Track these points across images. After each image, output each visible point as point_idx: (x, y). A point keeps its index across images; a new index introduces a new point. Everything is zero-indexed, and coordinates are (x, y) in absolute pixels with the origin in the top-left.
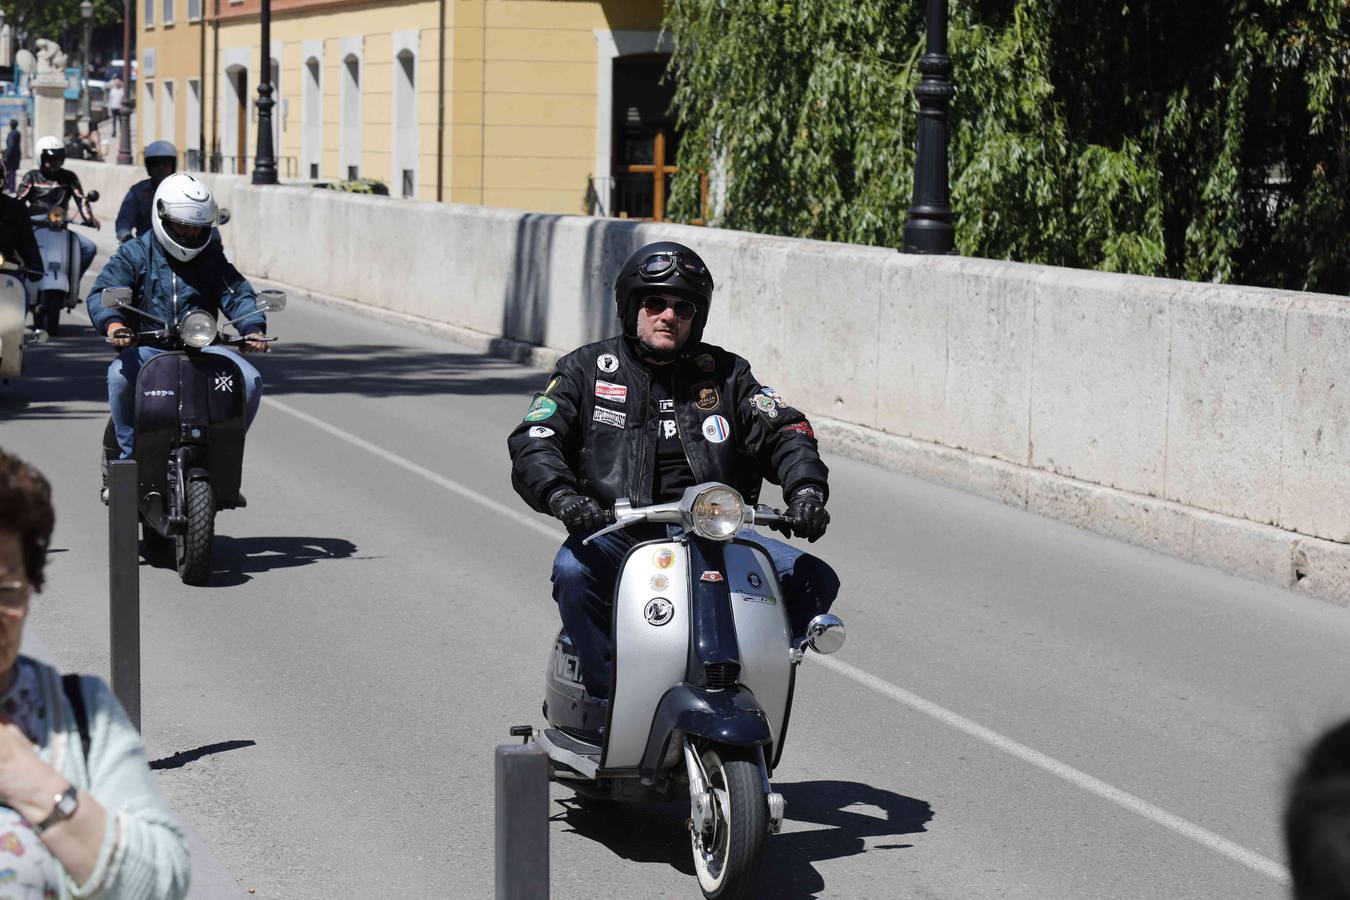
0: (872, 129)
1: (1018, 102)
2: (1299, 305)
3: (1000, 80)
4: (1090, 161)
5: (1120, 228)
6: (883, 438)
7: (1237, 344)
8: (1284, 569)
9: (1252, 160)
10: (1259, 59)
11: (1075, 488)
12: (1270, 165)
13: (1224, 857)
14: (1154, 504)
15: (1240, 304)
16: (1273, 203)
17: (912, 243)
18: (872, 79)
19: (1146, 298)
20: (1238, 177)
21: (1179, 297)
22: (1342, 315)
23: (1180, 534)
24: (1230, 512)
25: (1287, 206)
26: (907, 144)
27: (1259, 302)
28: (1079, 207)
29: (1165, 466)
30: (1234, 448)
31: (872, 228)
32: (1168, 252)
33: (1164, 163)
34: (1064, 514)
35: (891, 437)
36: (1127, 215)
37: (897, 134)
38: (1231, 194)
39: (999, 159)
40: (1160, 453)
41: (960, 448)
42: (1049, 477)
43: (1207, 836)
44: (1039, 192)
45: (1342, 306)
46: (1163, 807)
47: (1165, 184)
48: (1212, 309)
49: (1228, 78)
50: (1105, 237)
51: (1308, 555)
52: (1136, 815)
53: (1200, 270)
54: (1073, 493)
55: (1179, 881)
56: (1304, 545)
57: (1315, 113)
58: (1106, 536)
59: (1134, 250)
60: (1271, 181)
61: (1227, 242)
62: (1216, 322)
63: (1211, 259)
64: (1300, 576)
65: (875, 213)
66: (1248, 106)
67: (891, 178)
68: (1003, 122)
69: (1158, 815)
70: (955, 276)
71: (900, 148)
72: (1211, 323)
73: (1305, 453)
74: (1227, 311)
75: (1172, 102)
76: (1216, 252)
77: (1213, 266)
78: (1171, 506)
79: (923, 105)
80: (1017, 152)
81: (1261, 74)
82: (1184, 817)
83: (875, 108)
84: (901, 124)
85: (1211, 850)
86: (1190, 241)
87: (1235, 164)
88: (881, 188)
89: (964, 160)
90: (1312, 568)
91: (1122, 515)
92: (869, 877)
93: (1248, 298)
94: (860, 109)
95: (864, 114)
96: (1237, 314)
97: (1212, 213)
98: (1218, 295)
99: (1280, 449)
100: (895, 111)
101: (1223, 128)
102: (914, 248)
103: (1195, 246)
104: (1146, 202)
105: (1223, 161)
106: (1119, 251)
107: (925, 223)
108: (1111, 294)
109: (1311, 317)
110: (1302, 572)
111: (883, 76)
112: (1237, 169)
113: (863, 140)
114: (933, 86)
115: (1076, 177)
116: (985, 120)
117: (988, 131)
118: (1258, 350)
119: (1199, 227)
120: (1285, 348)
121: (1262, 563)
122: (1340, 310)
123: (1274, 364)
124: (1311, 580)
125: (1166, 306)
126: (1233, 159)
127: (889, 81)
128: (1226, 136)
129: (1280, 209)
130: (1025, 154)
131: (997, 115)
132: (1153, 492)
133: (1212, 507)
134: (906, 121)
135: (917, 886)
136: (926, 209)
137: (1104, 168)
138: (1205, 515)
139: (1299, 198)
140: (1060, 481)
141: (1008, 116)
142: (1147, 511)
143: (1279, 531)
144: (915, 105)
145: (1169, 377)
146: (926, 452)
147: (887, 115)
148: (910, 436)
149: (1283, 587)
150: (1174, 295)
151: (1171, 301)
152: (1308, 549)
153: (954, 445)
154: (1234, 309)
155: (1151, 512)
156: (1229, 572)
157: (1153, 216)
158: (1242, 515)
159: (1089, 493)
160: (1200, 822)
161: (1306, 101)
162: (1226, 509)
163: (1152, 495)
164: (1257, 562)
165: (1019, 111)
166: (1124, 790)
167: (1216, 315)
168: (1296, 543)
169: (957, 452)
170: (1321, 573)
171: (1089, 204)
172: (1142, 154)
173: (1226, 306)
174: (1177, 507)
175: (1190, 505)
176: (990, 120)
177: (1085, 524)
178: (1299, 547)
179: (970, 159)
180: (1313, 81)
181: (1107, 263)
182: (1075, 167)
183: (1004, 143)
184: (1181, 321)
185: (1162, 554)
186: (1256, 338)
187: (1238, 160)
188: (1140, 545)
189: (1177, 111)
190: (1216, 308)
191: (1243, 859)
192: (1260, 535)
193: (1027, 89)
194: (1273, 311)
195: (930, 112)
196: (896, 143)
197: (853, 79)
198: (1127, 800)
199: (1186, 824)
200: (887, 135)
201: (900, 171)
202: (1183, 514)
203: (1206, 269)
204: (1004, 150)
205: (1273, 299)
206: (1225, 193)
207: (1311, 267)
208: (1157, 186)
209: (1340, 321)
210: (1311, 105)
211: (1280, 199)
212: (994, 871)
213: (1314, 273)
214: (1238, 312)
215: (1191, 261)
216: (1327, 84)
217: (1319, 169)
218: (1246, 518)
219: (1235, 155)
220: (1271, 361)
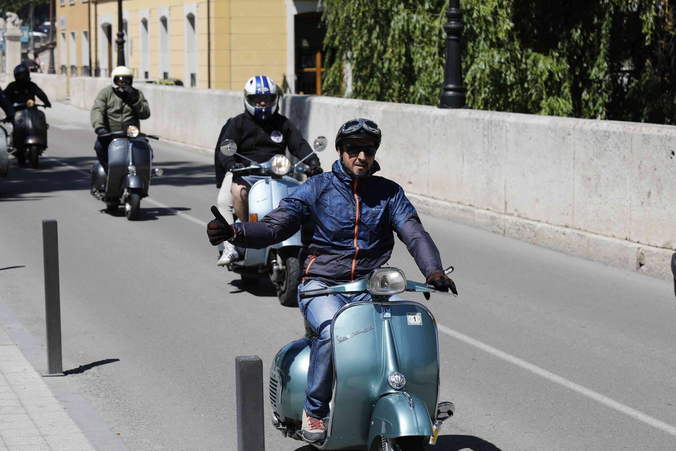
0: (423, 48)
1: (496, 33)
2: (638, 129)
3: (487, 21)
4: (534, 61)
5: (549, 94)
6: (432, 201)
7: (607, 150)
8: (633, 262)
9: (614, 58)
10: (617, 8)
11: (528, 224)
12: (623, 60)
14: (568, 231)
15: (608, 130)
16: (625, 80)
17: (445, 103)
18: (422, 22)
19: (561, 128)
20: (608, 67)
21: (578, 127)
22: (659, 134)
23: (581, 245)
24: (606, 234)
25: (632, 81)
26: (440, 54)
27: (618, 129)
28: (528, 84)
29: (573, 212)
30: (607, 202)
31: (423, 97)
32: (574, 105)
33: (569, 61)
34: (523, 237)
35: (435, 201)
36: (553, 87)
37: (435, 49)
38: (604, 76)
39: (489, 62)
40: (570, 205)
41: (470, 205)
42: (515, 219)
43: (596, 395)
44: (508, 77)
45: (659, 129)
47: (572, 70)
48: (594, 132)
49: (601, 17)
50: (541, 99)
51: (645, 255)
52: (560, 386)
53: (589, 114)
54: (527, 226)
55: (582, 418)
56: (643, 250)
57: (646, 34)
58: (544, 247)
59: (556, 105)
60: (624, 69)
61: (603, 100)
62: (597, 139)
63: (595, 108)
64: (641, 265)
65: (424, 90)
66: (612, 31)
67: (432, 72)
68: (488, 43)
69: (572, 385)
70: (466, 119)
71: (437, 57)
72: (594, 139)
73: (642, 203)
74: (602, 133)
75: (573, 30)
76: (597, 105)
77: (596, 112)
78: (576, 232)
79: (448, 34)
80: (497, 58)
81: (618, 16)
82: (585, 386)
83: (423, 36)
84: (437, 45)
85: (598, 402)
86: (584, 100)
87: (606, 60)
88: (427, 77)
89: (469, 63)
90: (647, 261)
91: (552, 237)
93: (612, 127)
94: (416, 37)
95: (418, 40)
96: (607, 135)
97: (595, 86)
98: (597, 126)
99: (629, 202)
100: (434, 38)
101: (600, 43)
102: (445, 106)
103: (587, 102)
104: (562, 81)
105: (600, 59)
106: (549, 105)
107: (451, 93)
108: (544, 126)
109: (644, 135)
110: (642, 262)
111: (428, 21)
112: (607, 64)
113: (418, 53)
114: (453, 24)
115: (526, 70)
116: (479, 41)
117: (481, 47)
118: (618, 153)
119: (588, 93)
120: (631, 151)
121: (622, 258)
122: (658, 131)
123: (626, 159)
124: (647, 267)
125: (572, 132)
126: (605, 58)
127: (431, 23)
128: (602, 46)
129: (630, 82)
130: (501, 59)
132: (567, 225)
133: (597, 232)
134: (440, 43)
135: (451, 424)
136: (451, 86)
137: (541, 65)
138: (593, 236)
139: (638, 77)
140: (521, 220)
141: (491, 40)
142: (564, 234)
143: (630, 242)
144: (444, 35)
145: (574, 167)
146: (454, 208)
147: (430, 40)
148: (445, 200)
149: (633, 271)
150: (575, 126)
151: (574, 129)
152: (645, 251)
153: (468, 204)
154: (605, 132)
155: (566, 235)
156: (606, 264)
157: (565, 88)
158: (612, 235)
159: (535, 226)
160: (593, 387)
161: (642, 28)
162: (604, 232)
163: (567, 226)
164: (620, 259)
165: (498, 39)
166: (554, 373)
167: (597, 136)
168: (639, 248)
169: (469, 208)
170: (652, 263)
171: (533, 82)
172: (559, 57)
173: (601, 131)
174: (579, 232)
175: (586, 231)
176: (482, 42)
177: (534, 241)
178: (641, 251)
179: (472, 63)
180: (644, 18)
181: (543, 111)
182: (526, 64)
183: (490, 54)
184: (579, 139)
185: (572, 256)
186: (617, 146)
187: (608, 59)
188: (561, 252)
189: (576, 34)
190: (596, 132)
191: (613, 406)
192: (621, 245)
193: (500, 26)
194: (625, 133)
195: (452, 37)
196: (435, 54)
197: (411, 22)
198: (556, 378)
199: (585, 389)
200: (430, 50)
201: (436, 68)
202: (583, 236)
203: (593, 114)
204: (491, 57)
205: (625, 127)
206: (601, 75)
207: (645, 111)
208: (567, 72)
209: (658, 137)
210: (644, 30)
211: (629, 78)
212: (490, 415)
213: (647, 114)
214: (607, 134)
215: (585, 110)
216: (651, 20)
217: (648, 62)
218: (614, 236)
219: (606, 56)
220: (624, 158)
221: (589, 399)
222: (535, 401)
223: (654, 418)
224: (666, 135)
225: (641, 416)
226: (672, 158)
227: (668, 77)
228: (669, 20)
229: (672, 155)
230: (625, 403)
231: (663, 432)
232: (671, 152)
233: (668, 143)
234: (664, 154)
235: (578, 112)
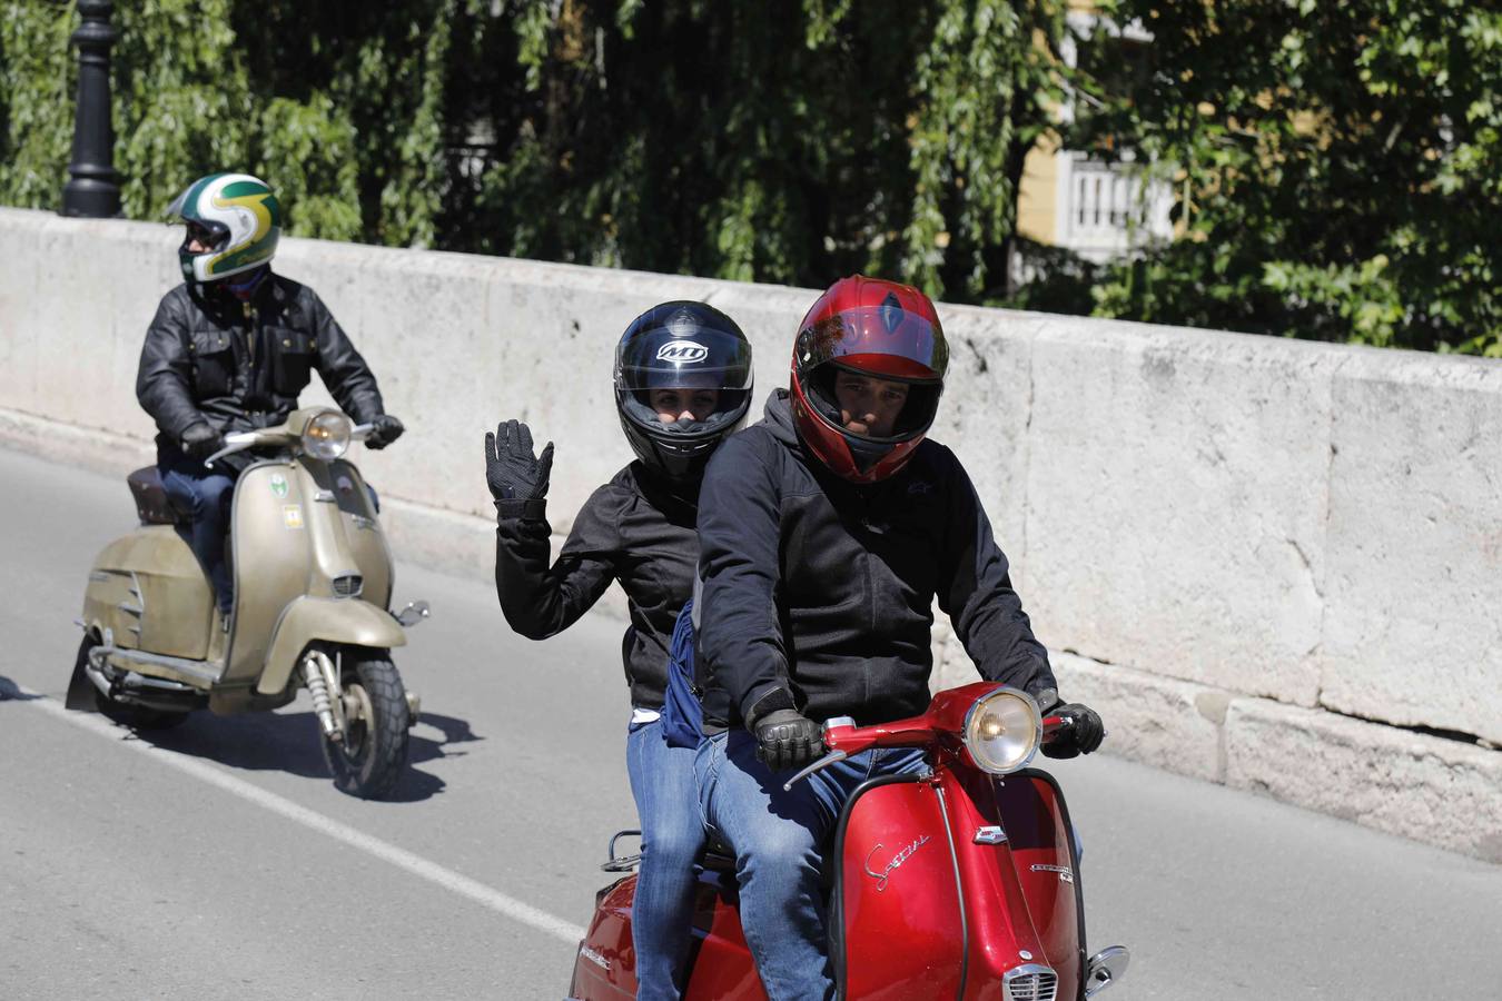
0: (31, 79)
1: (196, 52)
2: (501, 272)
3: (175, 25)
4: (278, 116)
5: (312, 190)
6: (43, 425)
7: (434, 316)
9: (454, 115)
10: (461, 5)
12: (472, 122)
13: (422, 879)
15: (437, 272)
16: (478, 165)
17: (72, 205)
18: (29, 23)
19: (334, 267)
20: (440, 135)
21: (370, 265)
22: (549, 284)
24: (431, 502)
25: (493, 167)
26: (71, 97)
27: (458, 270)
28: (265, 167)
31: (36, 190)
32: (364, 216)
33: (357, 117)
35: (52, 425)
36: (320, 178)
37: (59, 84)
38: (434, 153)
39: (184, 115)
41: (130, 435)
44: (224, 151)
45: (548, 274)
46: (353, 826)
47: (360, 142)
48: (406, 278)
49: (427, 26)
50: (293, 201)
53: (398, 236)
57: (528, 66)
59: (326, 216)
60: (474, 140)
61: (428, 206)
62: (412, 292)
63: (411, 223)
65: (37, 172)
66: (447, 57)
67: (53, 134)
68: (179, 72)
70: (122, 243)
71: (63, 100)
72: (406, 293)
74: (423, 280)
75: (365, 52)
76: (415, 216)
77: (413, 232)
79: (84, 51)
80: (201, 106)
82: (377, 835)
83: (34, 55)
84: (63, 74)
86: (388, 206)
87: (436, 119)
88: (43, 144)
89: (137, 115)
92: (23, 913)
93: (449, 266)
94: (17, 56)
95: (21, 62)
96: (434, 284)
97: (410, 174)
98: (413, 263)
100: (57, 59)
101: (423, 81)
102: (75, 211)
103: (393, 210)
104: (340, 161)
105: (423, 115)
106: (311, 215)
107: (87, 184)
109: (514, 286)
111: (41, 20)
112: (439, 127)
113: (21, 91)
114: (93, 30)
115: (259, 136)
116: (159, 68)
117: (162, 83)
118: (457, 323)
119: (397, 188)
120: (487, 320)
122: (547, 278)
123: (474, 337)
125: (358, 275)
126: (434, 115)
127: (48, 25)
128: (427, 88)
129: (486, 169)
130: (207, 109)
131: (172, 64)
133: (409, 497)
134: (69, 71)
135: (77, 922)
136: (88, 168)
137: (294, 126)
138: (402, 506)
139: (505, 159)
141: (185, 67)
143: (482, 521)
144: (77, 53)
146: (93, 442)
147: (47, 63)
148: (74, 423)
150: (365, 262)
151: (361, 270)
153: (124, 432)
154: (430, 277)
156: (430, 567)
157: (346, 177)
158: (443, 505)
160: (395, 840)
161: (516, 53)
162: (425, 499)
164: (460, 556)
165: (201, 65)
167: (412, 285)
169: (126, 441)
171: (278, 164)
172: (334, 109)
173: (422, 274)
176: (165, 71)
179: (144, 114)
180: (522, 30)
181: (298, 229)
182: (260, 122)
183: (186, 97)
184: (373, 292)
186: (455, 309)
187: (439, 115)
189: (372, 61)
190: (410, 277)
191: (440, 880)
192: (463, 526)
193: (204, 36)
194: (472, 280)
195: (91, 59)
196: (58, 95)
197: (7, 23)
199: (379, 844)
200: (48, 85)
201: (64, 126)
203: (405, 235)
204: (187, 104)
205: (474, 267)
206: (426, 153)
207: (520, 233)
208: (350, 145)
209: (545, 290)
210: (524, 57)
211: (485, 159)
212: (165, 902)
213: (524, 239)
214: (434, 282)
215: (390, 227)
216: (539, 35)
217: (527, 127)
218: (446, 507)
219: (435, 108)
220: (471, 334)
221: (389, 865)
222: (268, 870)
223: (528, 904)
224: (562, 287)
225: (501, 902)
226: (573, 336)
227: (570, 160)
228: (574, 36)
229: (574, 331)
230: (467, 873)
231: (547, 934)
232: (572, 324)
233: (565, 305)
234: (558, 328)
235: (372, 231)
